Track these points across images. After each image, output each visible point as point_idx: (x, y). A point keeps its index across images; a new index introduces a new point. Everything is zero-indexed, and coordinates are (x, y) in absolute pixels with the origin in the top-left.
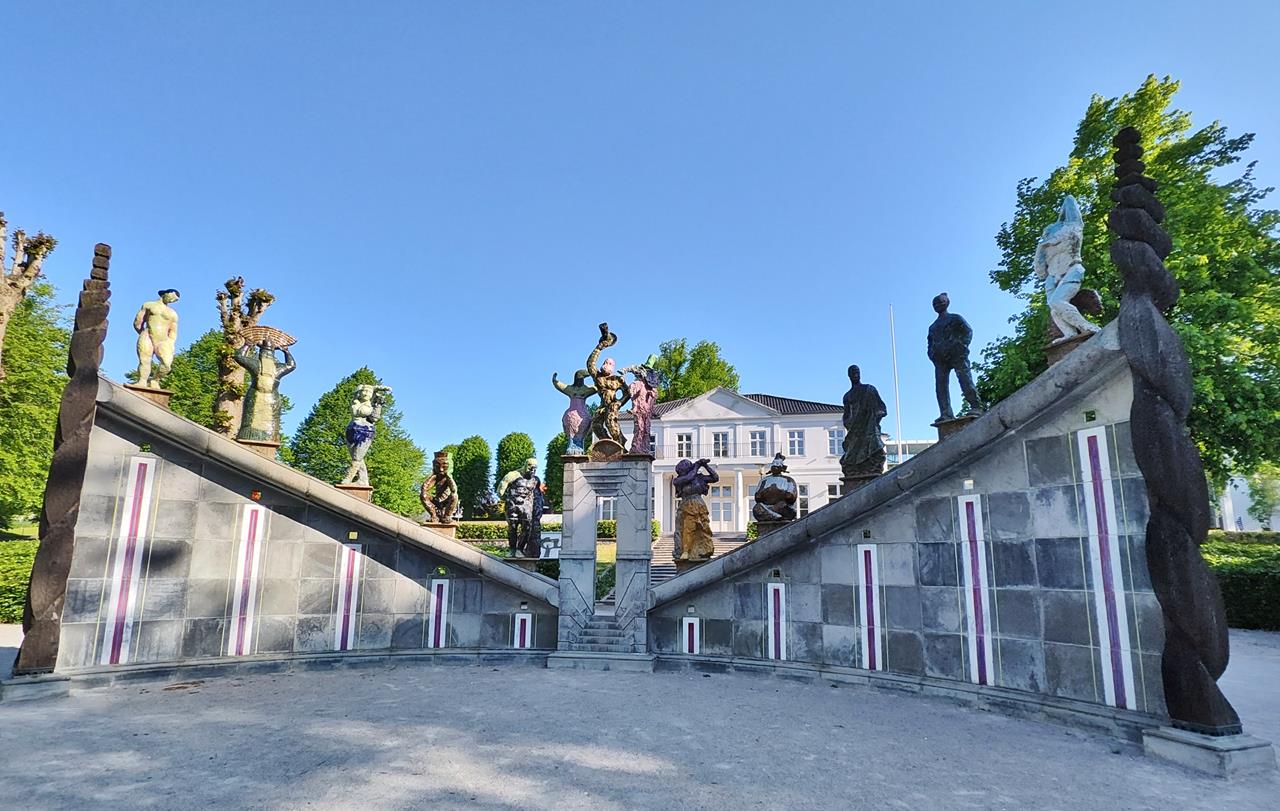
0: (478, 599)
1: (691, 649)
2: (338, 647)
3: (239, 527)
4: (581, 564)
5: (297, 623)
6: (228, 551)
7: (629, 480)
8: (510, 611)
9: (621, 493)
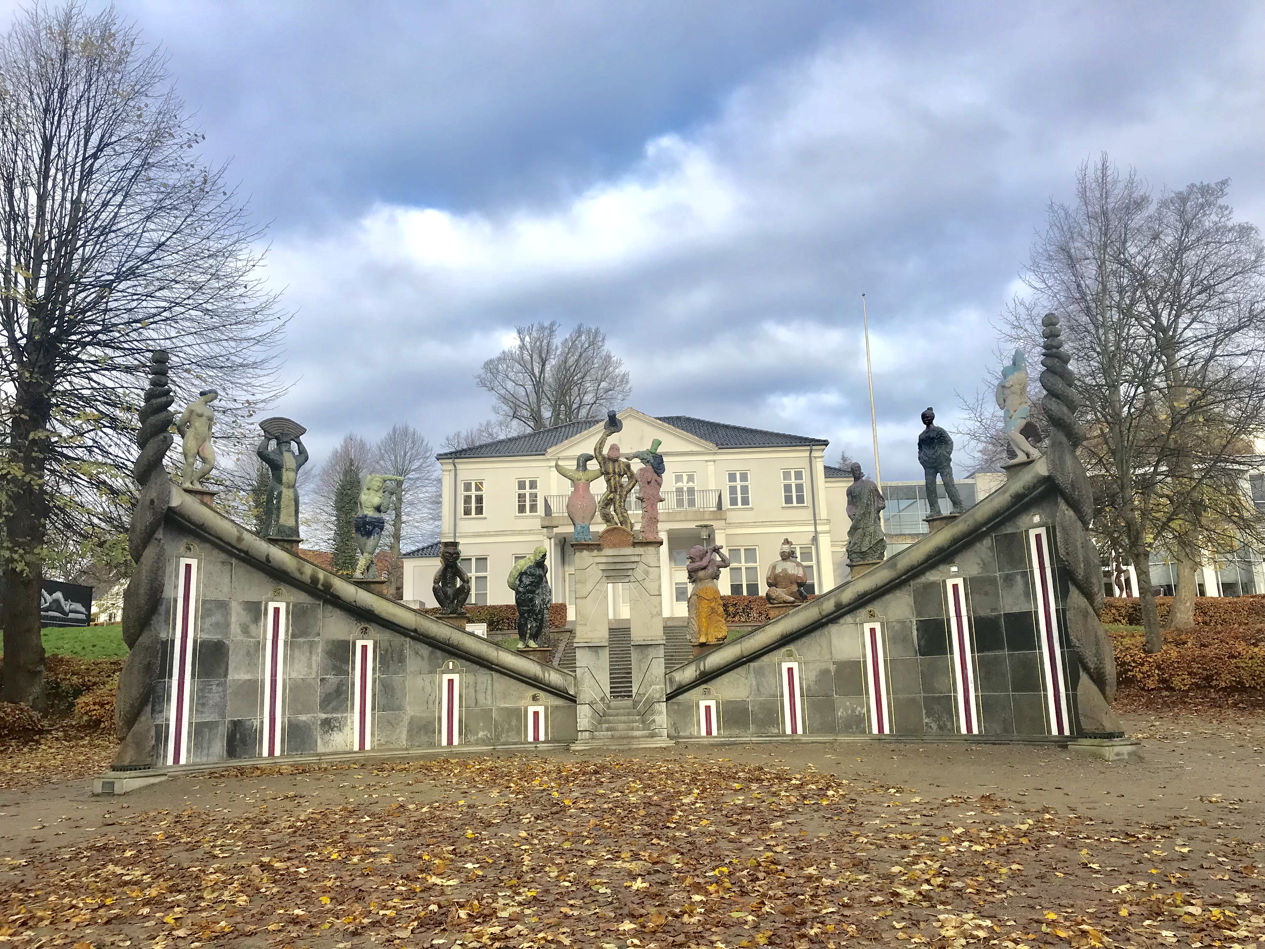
0: (489, 692)
1: (709, 732)
2: (356, 748)
3: (265, 626)
4: (597, 652)
5: (319, 723)
6: (257, 650)
7: (641, 566)
8: (522, 704)
9: (633, 579)
